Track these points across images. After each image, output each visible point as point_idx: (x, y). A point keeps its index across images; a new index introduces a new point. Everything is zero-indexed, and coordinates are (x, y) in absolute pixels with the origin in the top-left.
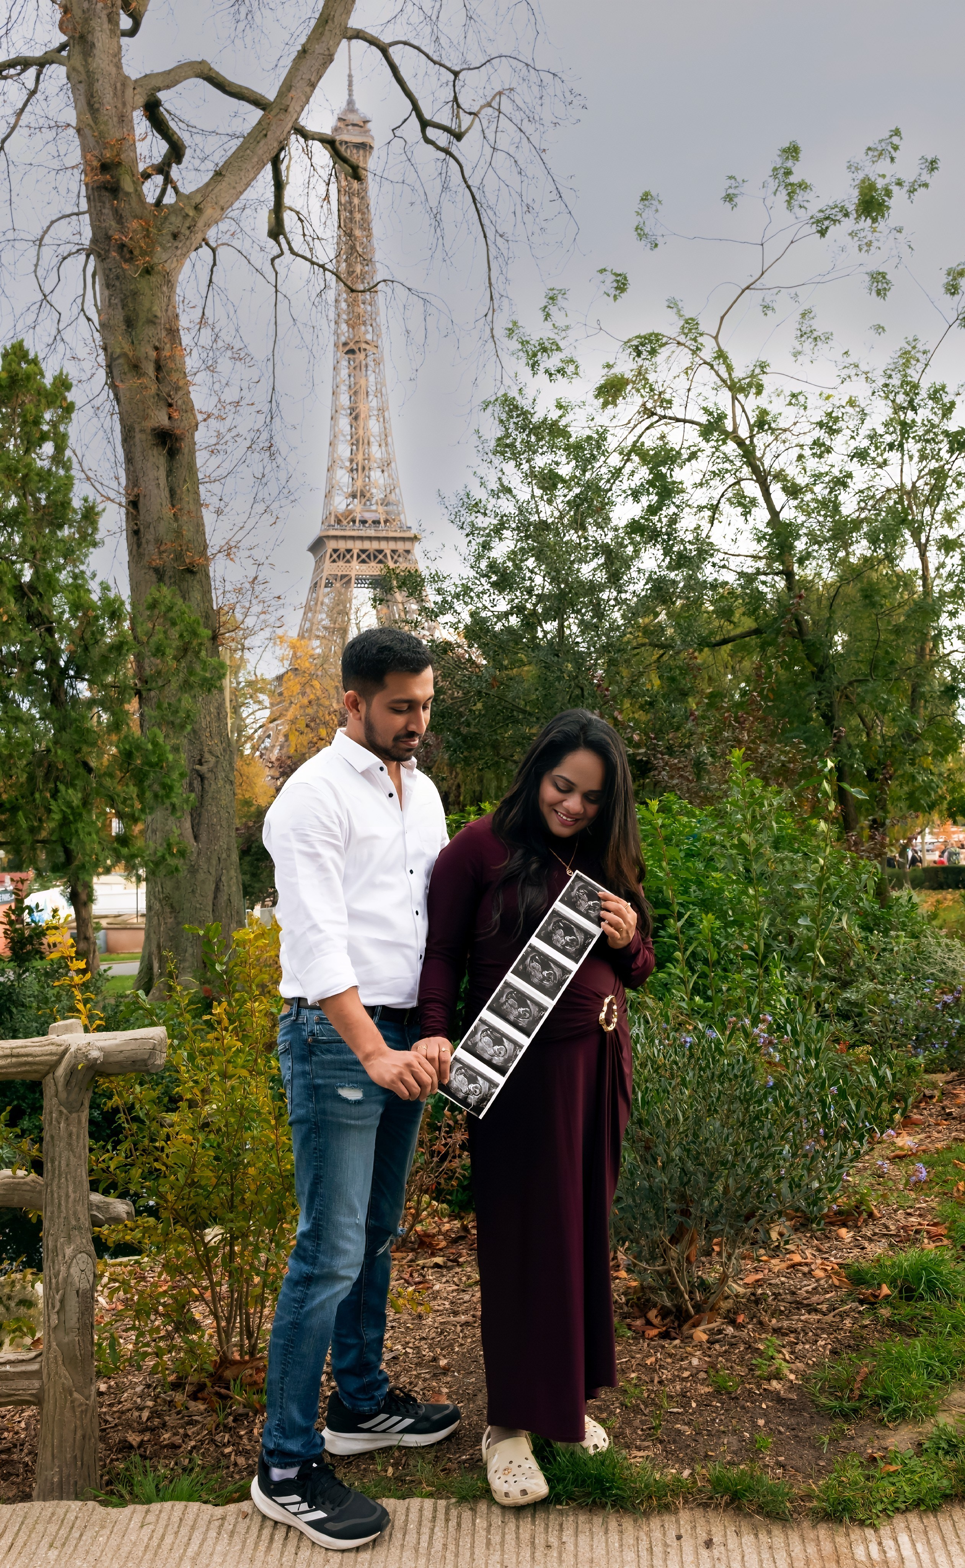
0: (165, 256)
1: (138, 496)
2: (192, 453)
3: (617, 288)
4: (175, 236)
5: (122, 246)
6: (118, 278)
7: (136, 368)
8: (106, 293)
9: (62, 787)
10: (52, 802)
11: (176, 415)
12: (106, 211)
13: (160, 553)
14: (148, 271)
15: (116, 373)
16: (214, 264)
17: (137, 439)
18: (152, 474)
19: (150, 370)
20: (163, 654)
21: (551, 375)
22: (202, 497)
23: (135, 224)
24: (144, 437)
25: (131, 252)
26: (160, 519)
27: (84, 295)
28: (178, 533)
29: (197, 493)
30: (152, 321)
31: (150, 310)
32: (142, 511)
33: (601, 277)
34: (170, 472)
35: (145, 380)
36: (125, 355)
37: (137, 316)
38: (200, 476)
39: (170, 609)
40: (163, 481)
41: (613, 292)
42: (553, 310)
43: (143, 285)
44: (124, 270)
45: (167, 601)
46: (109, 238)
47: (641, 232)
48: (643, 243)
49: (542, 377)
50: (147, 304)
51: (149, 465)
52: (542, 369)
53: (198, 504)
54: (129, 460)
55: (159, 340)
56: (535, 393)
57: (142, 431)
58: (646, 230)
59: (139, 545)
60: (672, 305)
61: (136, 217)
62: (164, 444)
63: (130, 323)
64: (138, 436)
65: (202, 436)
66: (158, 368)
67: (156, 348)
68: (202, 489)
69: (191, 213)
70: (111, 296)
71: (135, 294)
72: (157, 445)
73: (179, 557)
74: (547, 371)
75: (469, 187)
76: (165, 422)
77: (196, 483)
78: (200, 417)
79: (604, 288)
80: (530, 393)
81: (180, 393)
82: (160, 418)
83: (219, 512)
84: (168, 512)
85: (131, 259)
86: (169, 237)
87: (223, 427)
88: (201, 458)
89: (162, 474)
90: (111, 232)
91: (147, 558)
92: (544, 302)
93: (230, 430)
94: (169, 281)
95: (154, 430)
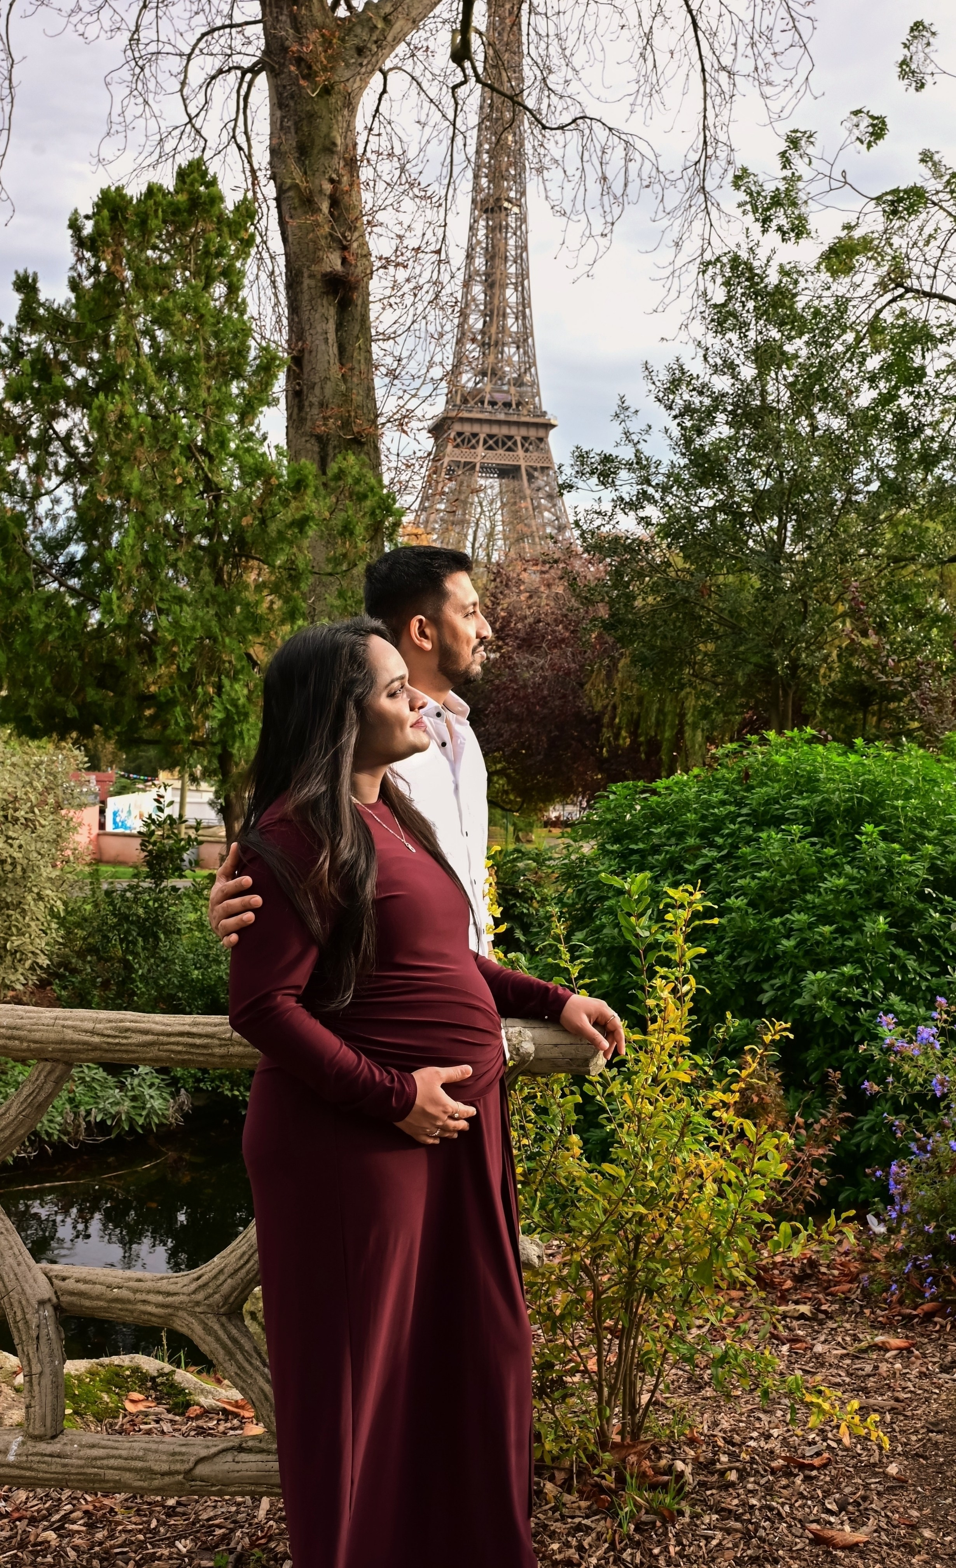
0: (347, 74)
1: (302, 351)
2: (366, 304)
3: (872, 134)
4: (360, 51)
5: (299, 60)
6: (292, 97)
7: (308, 202)
8: (278, 114)
9: (226, 682)
10: (216, 698)
11: (351, 258)
12: (283, 18)
13: (325, 419)
14: (327, 91)
15: (285, 207)
16: (384, 91)
17: (305, 286)
18: (320, 327)
19: (325, 206)
20: (352, 533)
21: (784, 233)
22: (375, 357)
23: (314, 36)
24: (312, 283)
25: (310, 67)
26: (327, 379)
27: (236, 120)
28: (346, 397)
29: (369, 352)
30: (330, 149)
31: (328, 135)
32: (306, 369)
33: (855, 119)
34: (339, 327)
35: (320, 218)
36: (296, 186)
37: (313, 142)
38: (373, 332)
39: (357, 481)
40: (332, 336)
41: (867, 138)
42: (793, 155)
43: (320, 107)
44: (300, 87)
45: (354, 472)
46: (285, 49)
47: (906, 69)
48: (906, 81)
49: (774, 237)
50: (324, 129)
51: (317, 316)
52: (774, 225)
53: (370, 364)
54: (294, 307)
55: (336, 171)
56: (768, 253)
57: (311, 276)
58: (913, 66)
59: (301, 408)
60: (926, 157)
61: (316, 26)
62: (335, 293)
63: (303, 151)
64: (307, 282)
65: (377, 286)
66: (335, 202)
67: (332, 181)
68: (374, 347)
69: (380, 25)
70: (283, 118)
71: (311, 116)
72: (327, 293)
73: (346, 424)
74: (780, 229)
75: (690, 11)
76: (338, 266)
77: (369, 340)
78: (377, 264)
79: (856, 133)
80: (762, 253)
81: (356, 234)
82: (333, 261)
83: (393, 375)
84: (335, 372)
85: (310, 76)
86: (353, 52)
87: (401, 274)
88: (374, 310)
89: (331, 326)
90: (287, 43)
91: (309, 424)
92: (783, 145)
93: (408, 280)
94: (350, 103)
95: (325, 275)
